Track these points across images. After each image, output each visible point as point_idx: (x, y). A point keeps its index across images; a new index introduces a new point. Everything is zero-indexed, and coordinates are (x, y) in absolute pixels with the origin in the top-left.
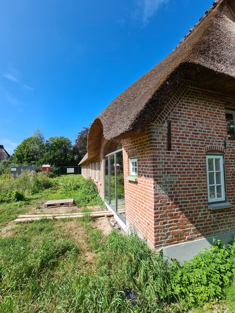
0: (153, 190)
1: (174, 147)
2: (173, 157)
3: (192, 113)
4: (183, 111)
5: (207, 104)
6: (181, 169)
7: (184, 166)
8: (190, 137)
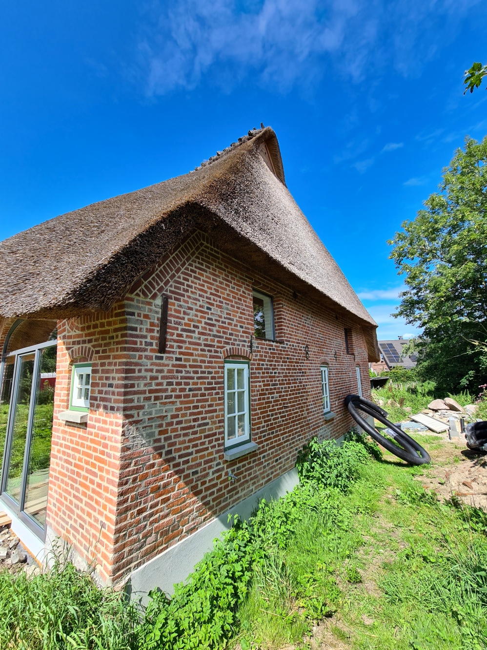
0: (120, 441)
1: (172, 347)
2: (168, 365)
3: (205, 289)
4: (192, 282)
5: (230, 279)
6: (182, 390)
7: (188, 384)
8: (200, 330)
